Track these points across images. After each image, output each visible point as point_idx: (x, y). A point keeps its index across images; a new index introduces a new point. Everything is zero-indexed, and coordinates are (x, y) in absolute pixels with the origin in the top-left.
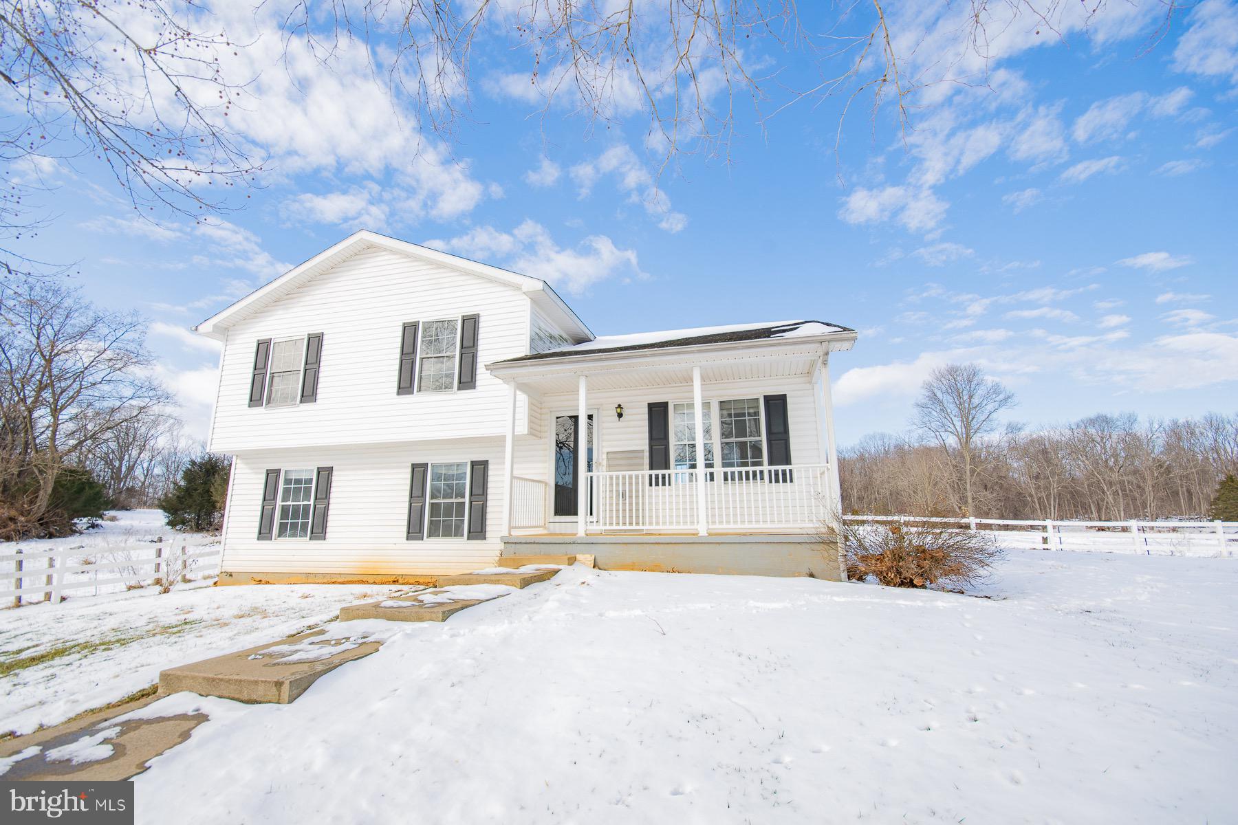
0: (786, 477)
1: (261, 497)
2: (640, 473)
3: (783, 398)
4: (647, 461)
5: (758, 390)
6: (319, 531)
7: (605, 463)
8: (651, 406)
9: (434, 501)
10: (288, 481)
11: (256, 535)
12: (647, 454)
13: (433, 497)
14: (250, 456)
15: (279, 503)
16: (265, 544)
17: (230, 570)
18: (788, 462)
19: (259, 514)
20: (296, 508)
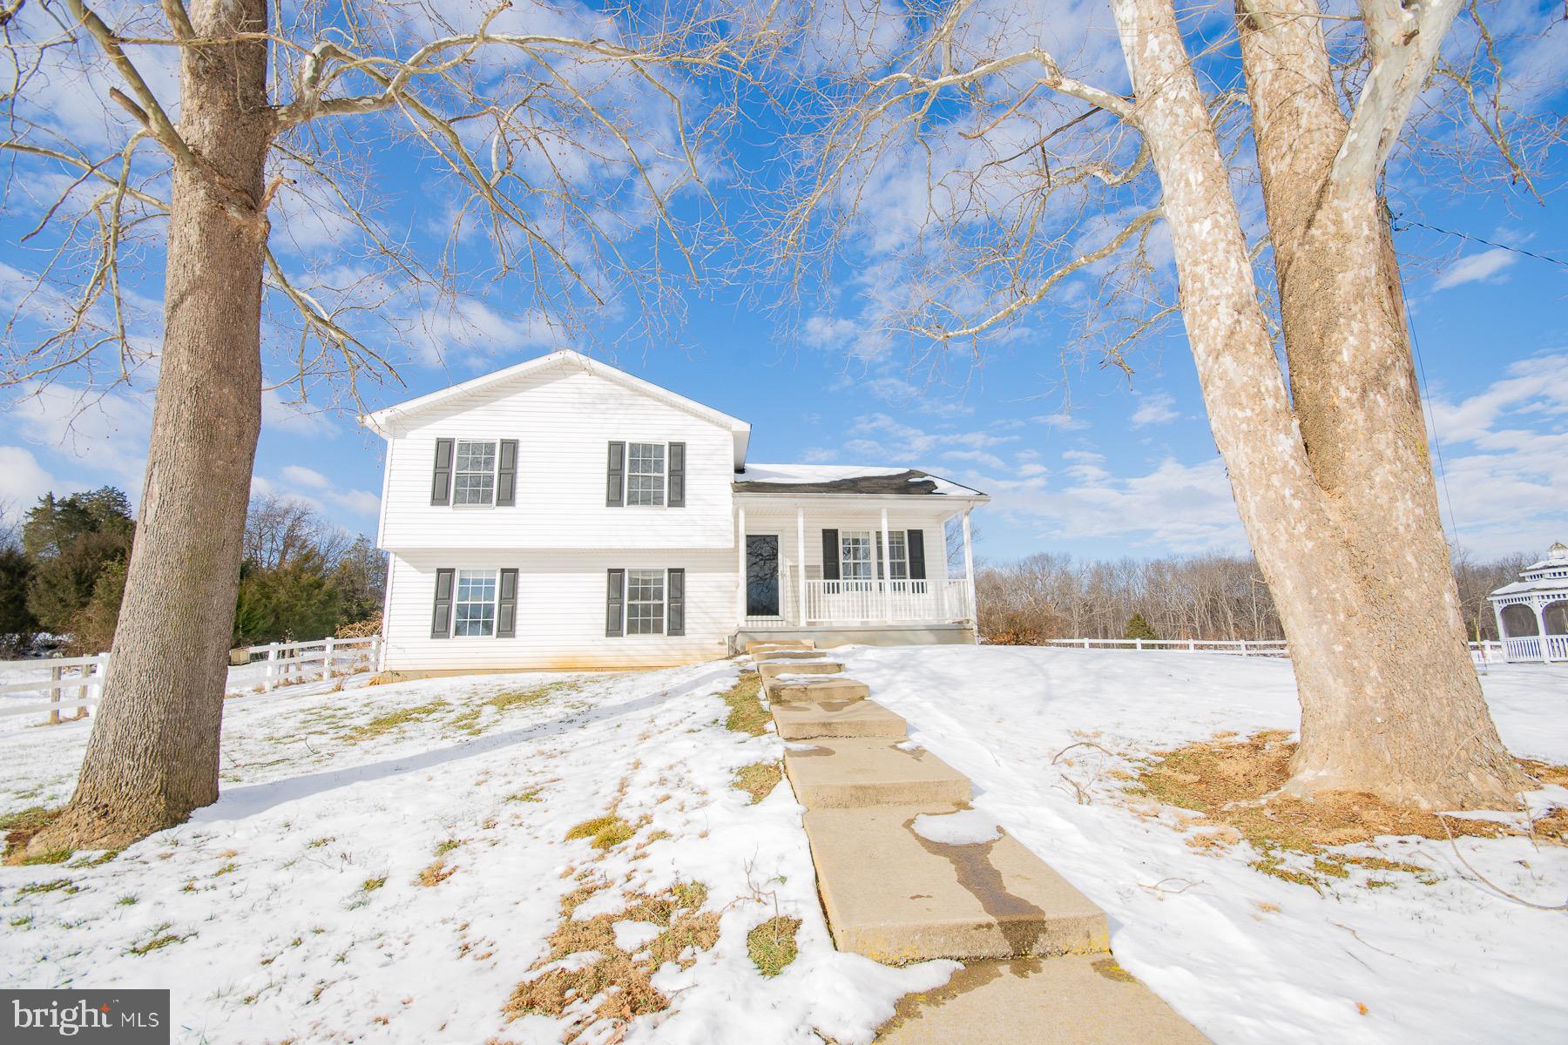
0: (921, 589)
1: (433, 596)
2: (816, 581)
3: (920, 533)
4: (822, 574)
5: (905, 526)
6: (508, 628)
7: (788, 574)
8: (825, 532)
9: (631, 602)
10: (462, 581)
11: (429, 634)
12: (822, 569)
13: (631, 598)
14: (415, 557)
15: (455, 601)
16: (440, 643)
17: (395, 668)
18: (924, 577)
19: (431, 612)
20: (476, 608)
